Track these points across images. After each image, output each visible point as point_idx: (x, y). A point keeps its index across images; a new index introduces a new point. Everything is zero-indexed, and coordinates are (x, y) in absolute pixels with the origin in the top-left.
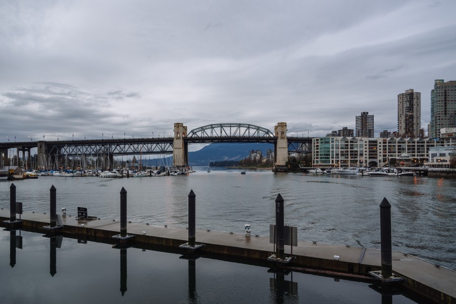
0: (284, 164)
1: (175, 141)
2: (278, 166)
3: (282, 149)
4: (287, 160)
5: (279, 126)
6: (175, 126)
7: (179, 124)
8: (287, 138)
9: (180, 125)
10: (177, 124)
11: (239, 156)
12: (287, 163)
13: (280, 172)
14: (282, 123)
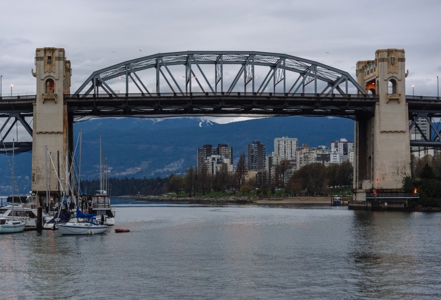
0: (400, 186)
1: (39, 107)
2: (381, 191)
3: (391, 136)
4: (408, 172)
5: (382, 60)
6: (37, 59)
7: (52, 50)
8: (407, 100)
9: (56, 54)
10: (46, 50)
11: (145, 164)
12: (407, 180)
13: (389, 210)
14: (389, 52)
